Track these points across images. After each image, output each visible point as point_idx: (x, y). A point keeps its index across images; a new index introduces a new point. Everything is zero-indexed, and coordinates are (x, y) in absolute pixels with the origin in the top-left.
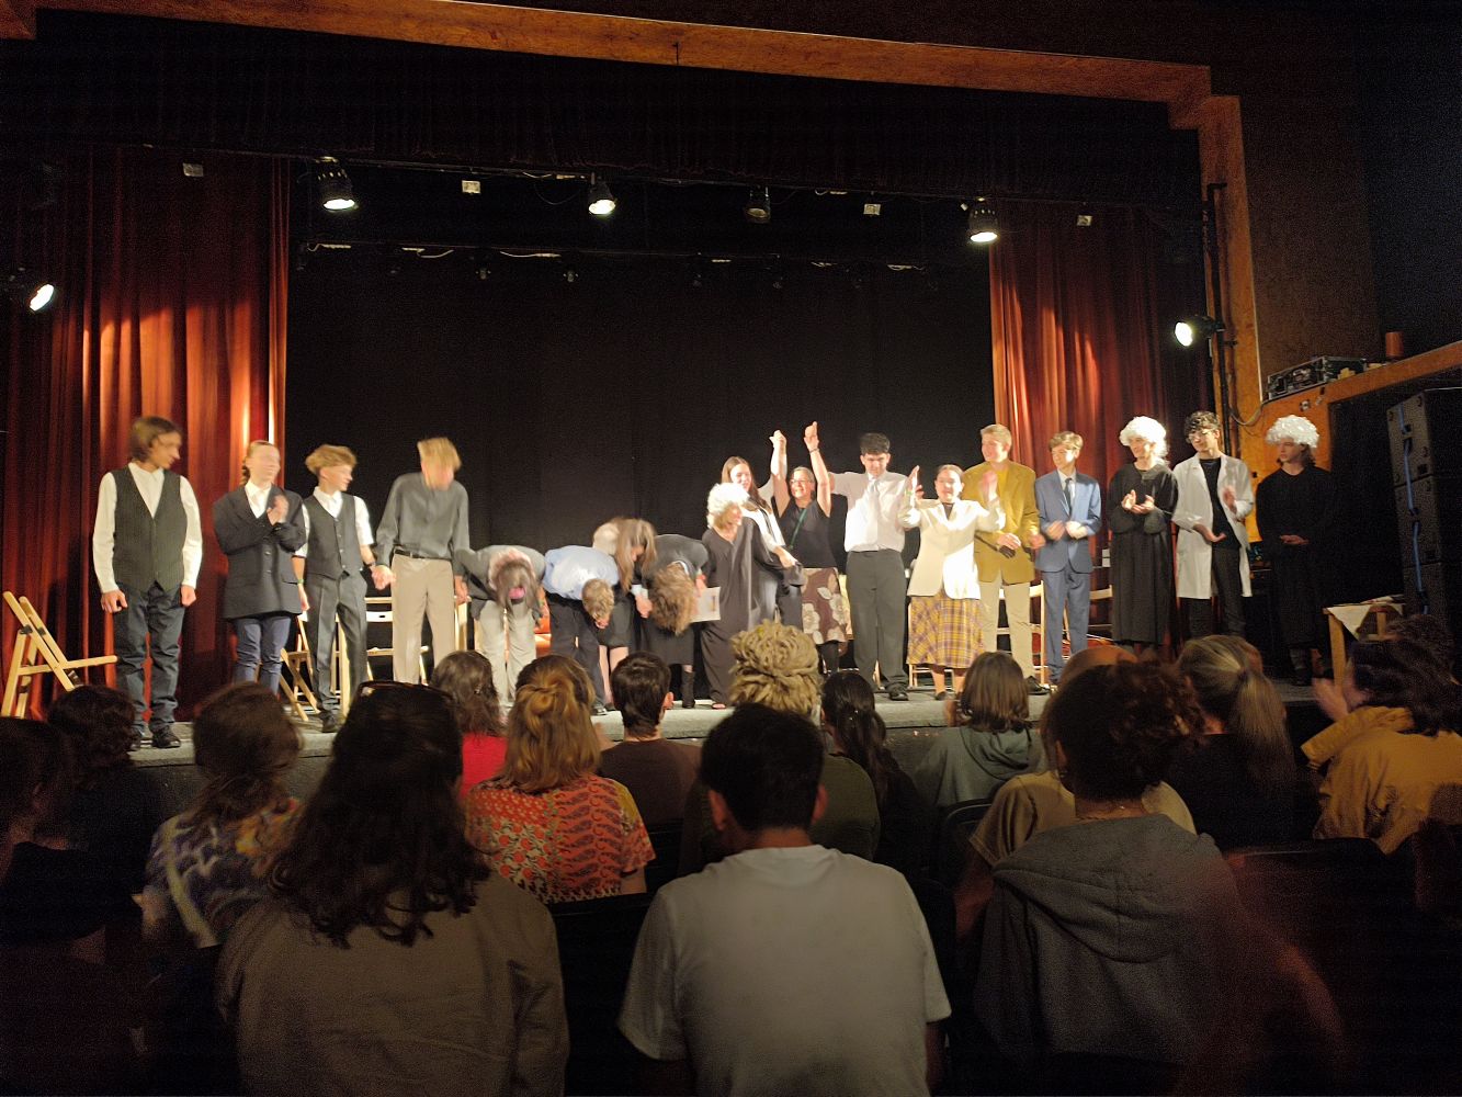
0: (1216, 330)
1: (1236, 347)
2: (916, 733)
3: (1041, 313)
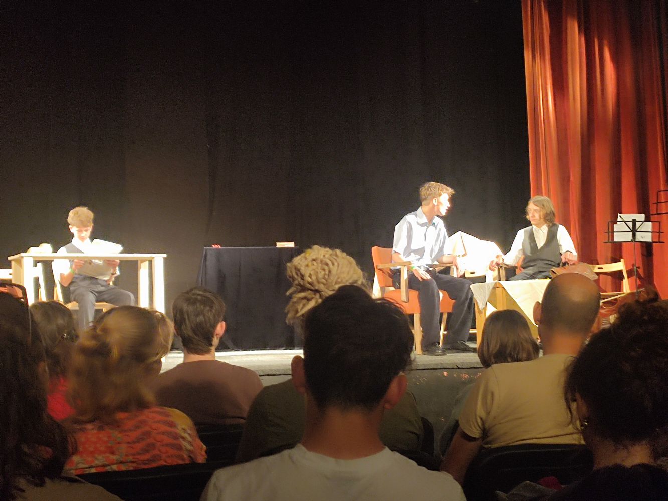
2: (445, 374)
3: (566, 20)
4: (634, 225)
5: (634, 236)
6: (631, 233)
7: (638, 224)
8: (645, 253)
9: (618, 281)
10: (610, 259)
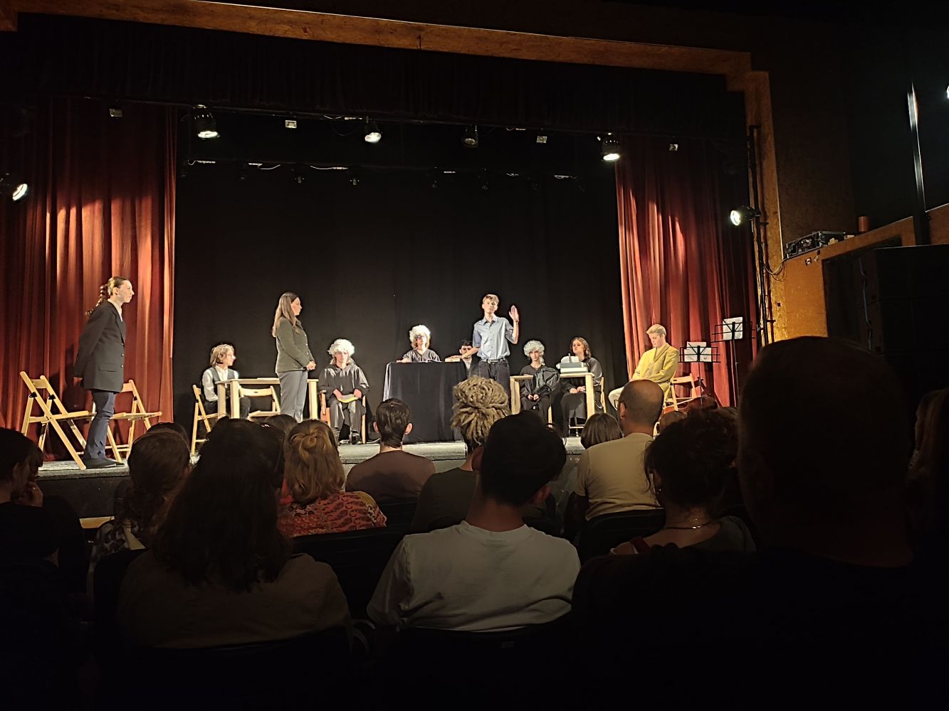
0: (756, 216)
1: (767, 226)
3: (648, 205)
4: (699, 350)
5: (699, 358)
6: (696, 356)
7: (701, 349)
8: (707, 369)
9: (688, 389)
10: (681, 374)
